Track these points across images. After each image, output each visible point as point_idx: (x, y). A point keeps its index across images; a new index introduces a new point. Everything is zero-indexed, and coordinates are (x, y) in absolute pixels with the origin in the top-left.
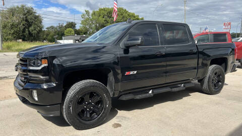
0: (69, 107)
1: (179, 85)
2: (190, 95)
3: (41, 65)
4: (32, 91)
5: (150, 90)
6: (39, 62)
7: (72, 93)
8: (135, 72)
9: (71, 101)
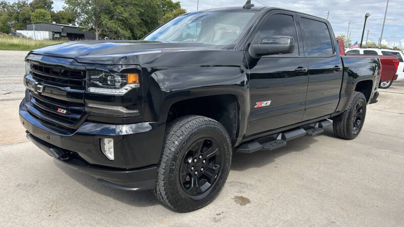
0: (171, 171)
1: (313, 125)
2: (317, 141)
3: (123, 85)
4: (100, 139)
5: (278, 133)
6: (118, 78)
7: (176, 143)
8: (269, 103)
9: (175, 159)
